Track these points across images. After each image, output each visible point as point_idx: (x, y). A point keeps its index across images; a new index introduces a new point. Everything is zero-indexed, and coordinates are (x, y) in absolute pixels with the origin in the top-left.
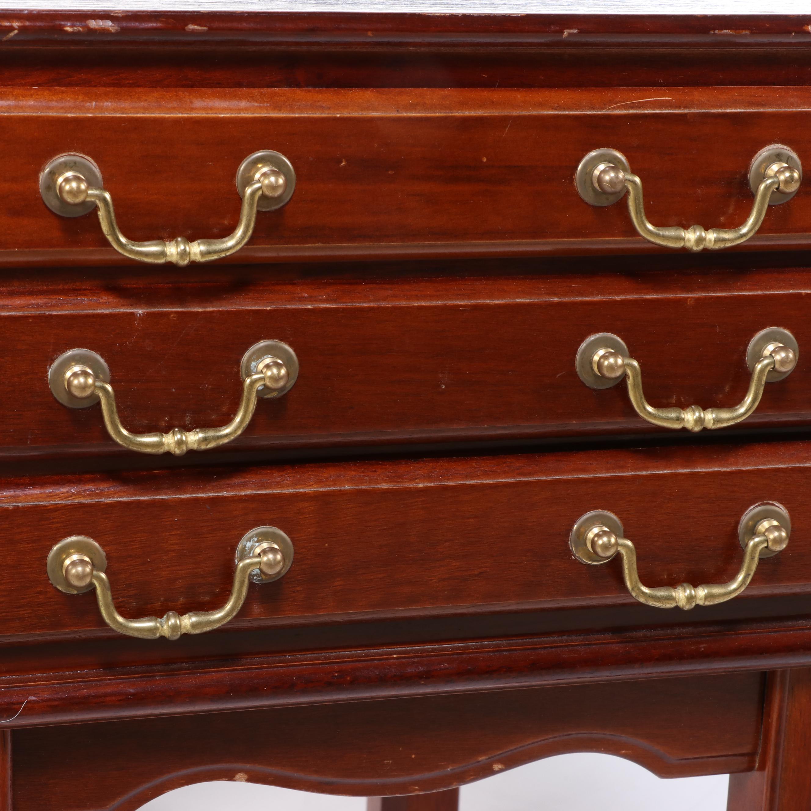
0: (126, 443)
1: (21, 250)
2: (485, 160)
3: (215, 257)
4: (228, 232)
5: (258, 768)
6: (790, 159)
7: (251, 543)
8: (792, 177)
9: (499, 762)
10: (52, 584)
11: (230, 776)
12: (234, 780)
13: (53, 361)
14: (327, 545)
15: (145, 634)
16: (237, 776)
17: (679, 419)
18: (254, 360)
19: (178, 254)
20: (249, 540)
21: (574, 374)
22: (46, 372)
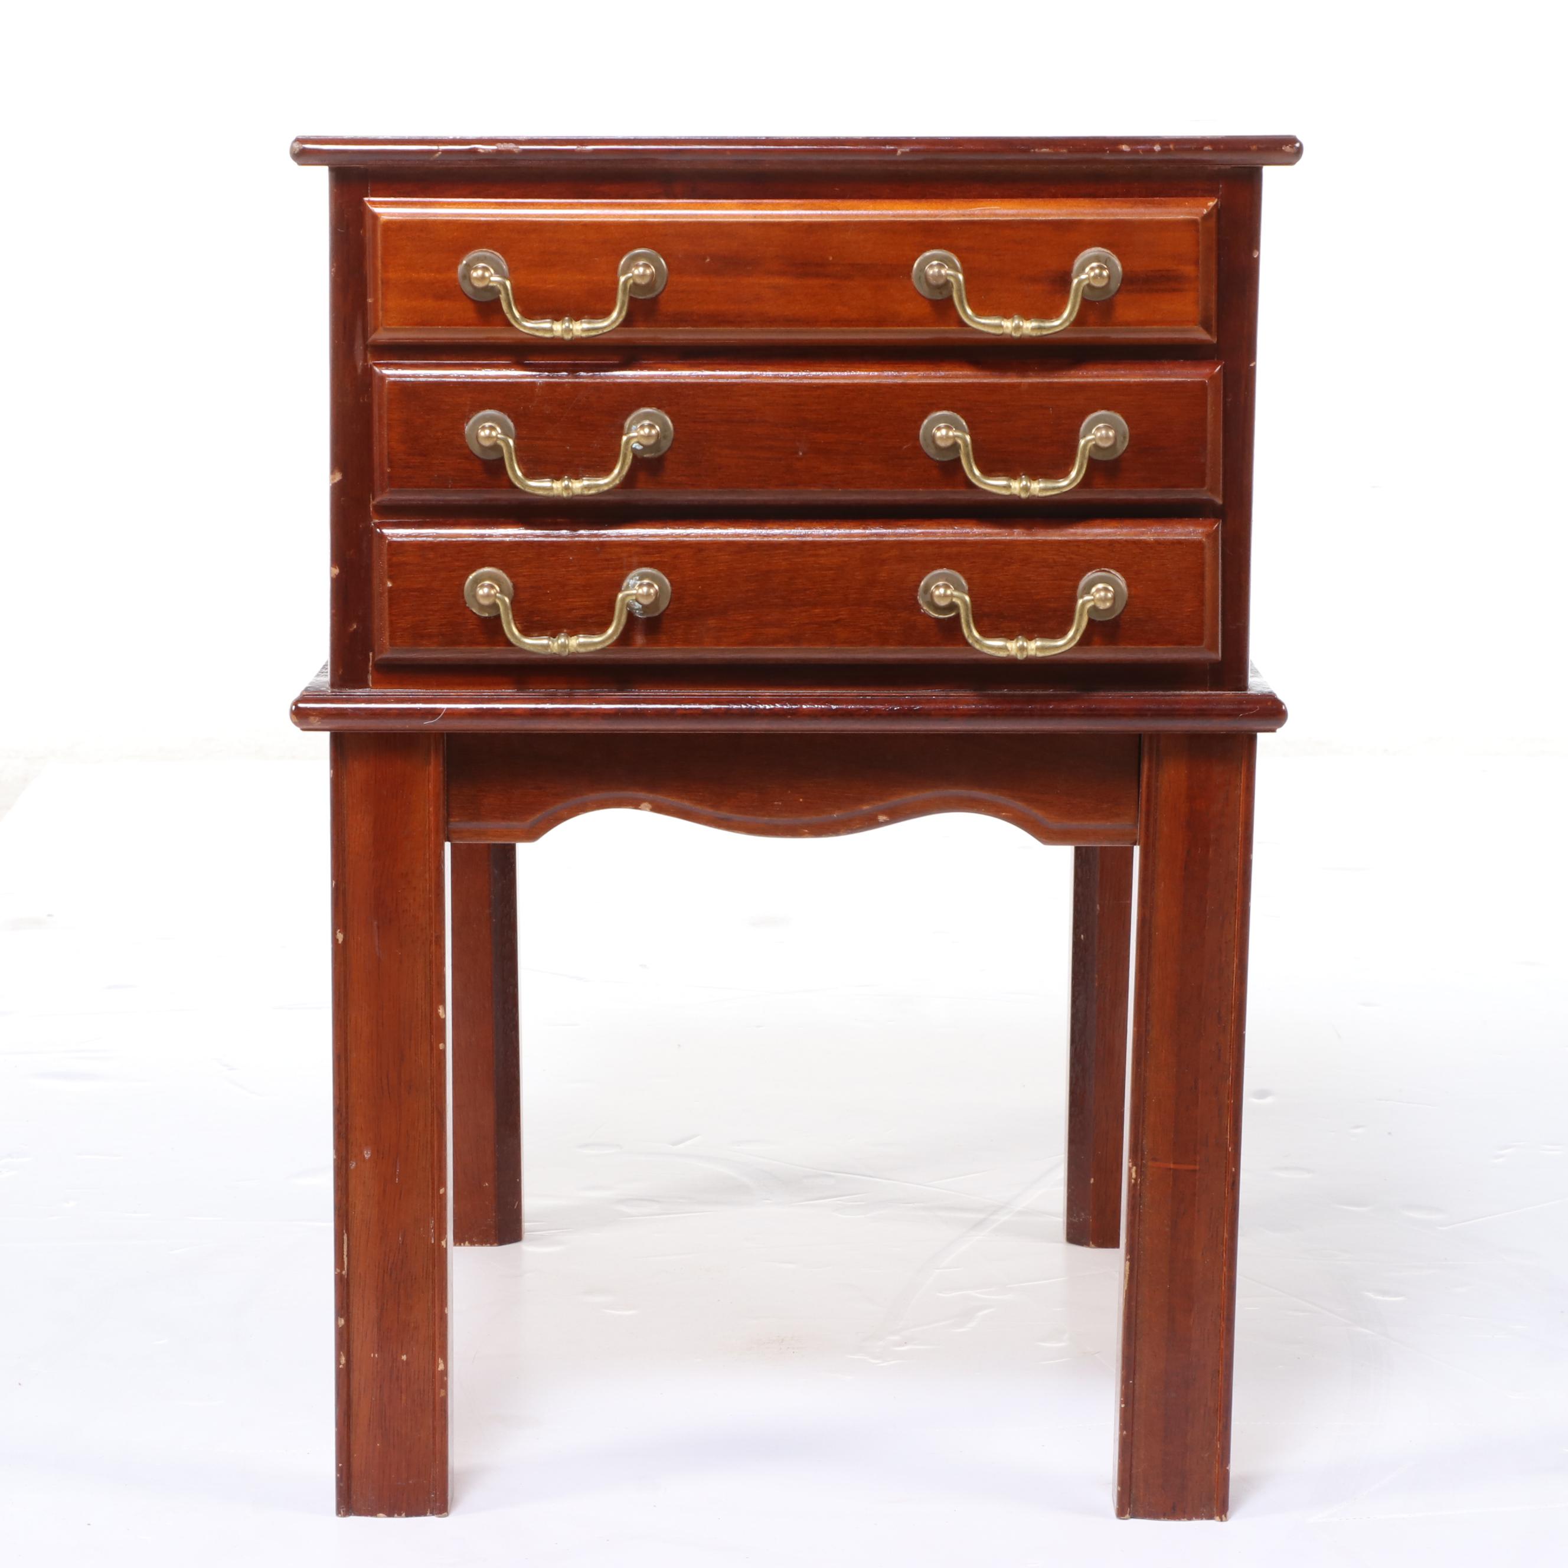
0: (523, 486)
1: (444, 327)
2: (831, 258)
3: (593, 333)
4: (606, 314)
5: (660, 798)
6: (1108, 260)
7: (634, 581)
8: (1101, 275)
9: (883, 813)
10: (468, 608)
11: (636, 804)
12: (640, 809)
13: (469, 419)
14: (700, 587)
15: (539, 648)
16: (643, 805)
17: (1008, 487)
18: (634, 424)
19: (562, 330)
20: (632, 579)
21: (918, 448)
22: (464, 429)
